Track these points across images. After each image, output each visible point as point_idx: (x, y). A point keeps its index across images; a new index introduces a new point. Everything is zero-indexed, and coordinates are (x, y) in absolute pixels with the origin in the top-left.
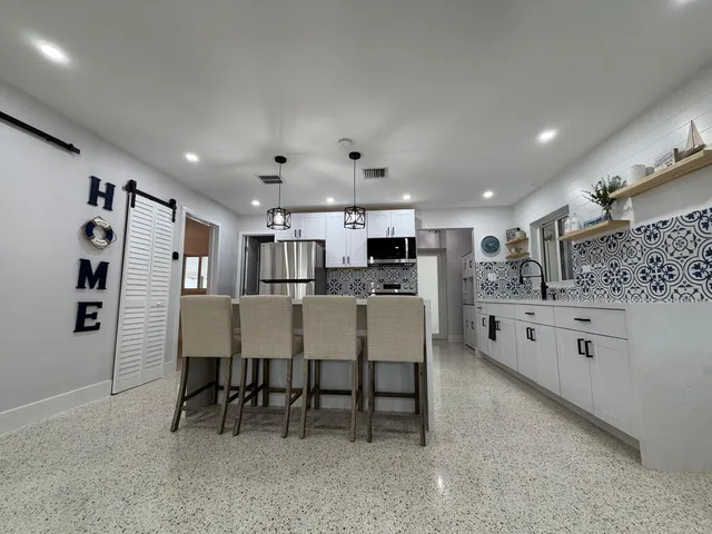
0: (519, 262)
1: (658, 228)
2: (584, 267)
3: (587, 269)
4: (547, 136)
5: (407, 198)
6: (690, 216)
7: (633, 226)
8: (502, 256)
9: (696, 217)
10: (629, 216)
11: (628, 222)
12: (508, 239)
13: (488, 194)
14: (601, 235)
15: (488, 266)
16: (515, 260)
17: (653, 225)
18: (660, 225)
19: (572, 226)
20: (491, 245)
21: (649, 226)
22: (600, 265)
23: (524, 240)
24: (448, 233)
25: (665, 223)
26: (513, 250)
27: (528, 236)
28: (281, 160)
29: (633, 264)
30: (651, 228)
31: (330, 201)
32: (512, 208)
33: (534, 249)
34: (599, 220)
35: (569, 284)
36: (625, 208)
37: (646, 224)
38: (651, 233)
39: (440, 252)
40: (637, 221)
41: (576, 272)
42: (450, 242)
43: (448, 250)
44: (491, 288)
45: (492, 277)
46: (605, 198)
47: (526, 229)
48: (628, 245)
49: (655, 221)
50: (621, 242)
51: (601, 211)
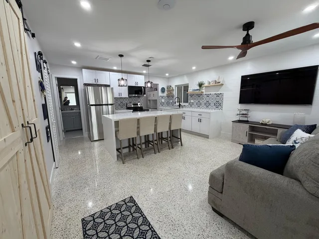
0: (170, 96)
3: (192, 101)
4: (194, 68)
5: (144, 72)
7: (204, 93)
8: (165, 94)
9: (216, 94)
10: (204, 91)
12: (167, 88)
13: (167, 75)
14: (197, 94)
15: (162, 97)
19: (190, 90)
20: (163, 90)
22: (196, 101)
23: (173, 90)
25: (210, 94)
26: (169, 93)
28: (121, 56)
29: (203, 102)
31: (115, 68)
32: (169, 79)
33: (175, 93)
34: (198, 90)
35: (186, 104)
36: (203, 89)
37: (207, 93)
38: (208, 96)
41: (189, 101)
44: (163, 104)
45: (163, 101)
46: (200, 85)
47: (173, 86)
48: (203, 97)
50: (201, 96)
51: (199, 88)
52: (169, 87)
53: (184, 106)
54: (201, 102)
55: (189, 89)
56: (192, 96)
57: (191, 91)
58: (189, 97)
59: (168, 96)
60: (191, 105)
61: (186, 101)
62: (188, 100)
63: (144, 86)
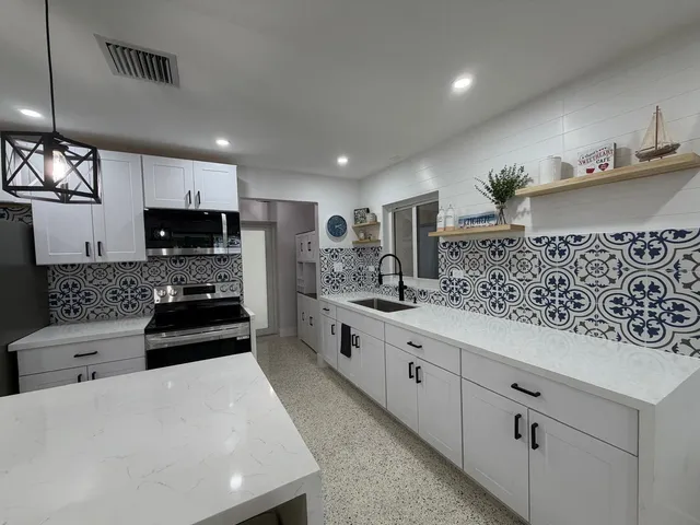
0: (367, 248)
1: (567, 243)
2: (454, 271)
3: (458, 274)
4: (462, 84)
6: (619, 236)
7: (530, 234)
8: (348, 241)
9: (626, 239)
10: (525, 221)
11: (522, 228)
12: (356, 220)
13: (343, 161)
14: (484, 238)
15: (334, 254)
16: (361, 246)
17: (561, 238)
18: (572, 240)
19: (446, 221)
20: (337, 226)
21: (554, 239)
22: (478, 273)
23: (376, 224)
24: (279, 205)
25: (578, 238)
26: (362, 235)
27: (380, 220)
30: (557, 242)
32: (358, 182)
33: (385, 238)
34: (487, 217)
35: (433, 287)
36: (520, 209)
37: (550, 234)
38: (558, 247)
39: (269, 226)
40: (535, 228)
41: (444, 274)
42: (281, 216)
43: (278, 226)
44: (336, 282)
45: (338, 267)
46: (504, 190)
47: (378, 211)
48: (520, 256)
49: (565, 233)
50: (510, 251)
51: (492, 207)
52: (362, 214)
53: (423, 293)
54: (510, 279)
55: (441, 214)
56: (457, 246)
57: (450, 224)
58: (444, 253)
59: (359, 250)
60: (455, 294)
61: (430, 270)
62: (437, 268)
63: (234, 208)
